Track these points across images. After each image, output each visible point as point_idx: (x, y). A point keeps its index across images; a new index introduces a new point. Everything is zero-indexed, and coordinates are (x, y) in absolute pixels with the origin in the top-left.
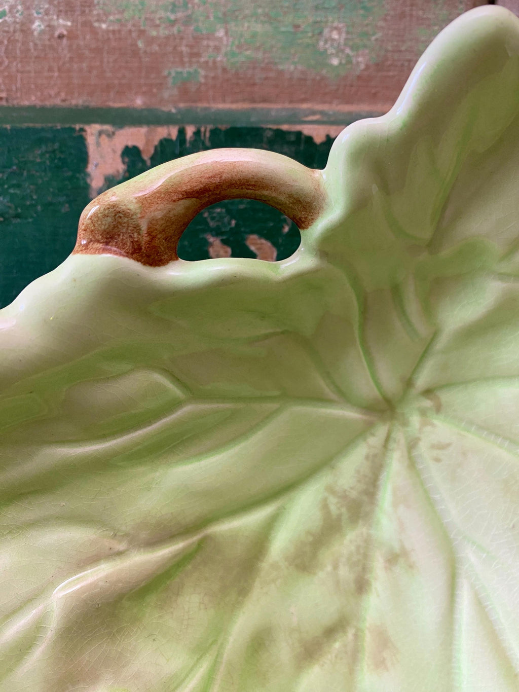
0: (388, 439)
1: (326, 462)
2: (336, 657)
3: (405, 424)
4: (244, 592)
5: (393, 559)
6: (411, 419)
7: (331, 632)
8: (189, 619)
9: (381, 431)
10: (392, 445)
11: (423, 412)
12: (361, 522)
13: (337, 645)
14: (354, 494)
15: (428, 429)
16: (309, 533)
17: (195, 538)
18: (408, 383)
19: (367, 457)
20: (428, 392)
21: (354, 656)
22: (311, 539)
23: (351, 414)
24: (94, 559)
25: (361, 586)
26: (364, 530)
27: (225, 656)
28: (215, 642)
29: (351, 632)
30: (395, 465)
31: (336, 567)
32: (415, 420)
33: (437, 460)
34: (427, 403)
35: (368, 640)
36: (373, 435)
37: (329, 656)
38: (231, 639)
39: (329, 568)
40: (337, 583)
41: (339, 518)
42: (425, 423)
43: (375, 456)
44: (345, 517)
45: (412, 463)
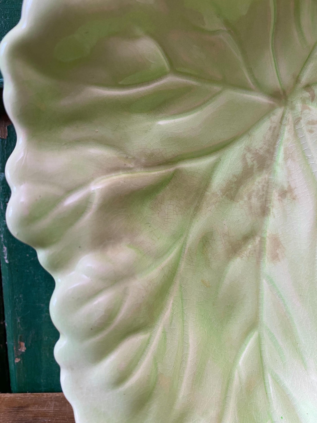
0: (282, 117)
1: (246, 131)
2: (249, 253)
3: (293, 108)
4: (197, 209)
5: (283, 194)
6: (296, 105)
7: (247, 238)
8: (168, 218)
9: (279, 112)
10: (284, 122)
11: (304, 101)
12: (264, 171)
13: (250, 246)
14: (261, 152)
15: (306, 111)
16: (235, 176)
17: (171, 169)
18: (297, 80)
19: (270, 129)
20: (308, 87)
21: (259, 254)
22: (236, 180)
23: (262, 99)
24: (116, 169)
25: (264, 211)
26: (267, 176)
27: (188, 245)
28: (182, 235)
29: (258, 239)
30: (287, 135)
31: (250, 198)
32: (299, 105)
33: (311, 131)
34: (307, 94)
35: (268, 244)
36: (274, 114)
37: (245, 253)
38: (191, 236)
39: (246, 199)
40: (251, 208)
41: (252, 168)
42: (304, 108)
43: (275, 128)
44: (256, 167)
45: (296, 134)
